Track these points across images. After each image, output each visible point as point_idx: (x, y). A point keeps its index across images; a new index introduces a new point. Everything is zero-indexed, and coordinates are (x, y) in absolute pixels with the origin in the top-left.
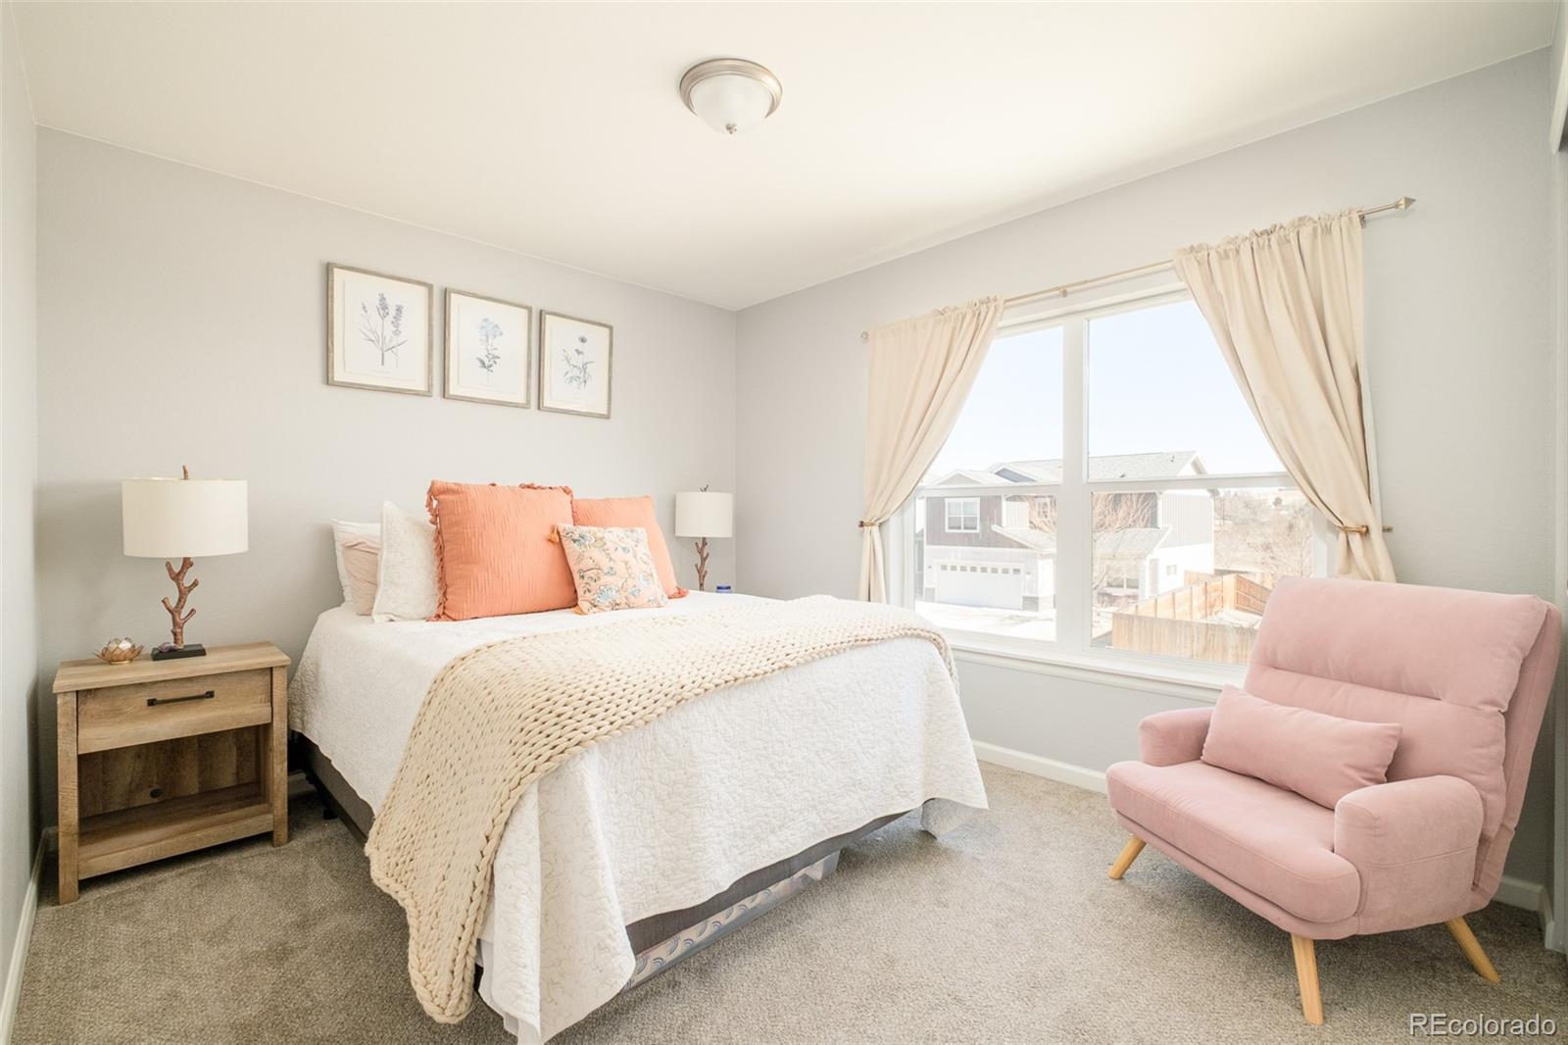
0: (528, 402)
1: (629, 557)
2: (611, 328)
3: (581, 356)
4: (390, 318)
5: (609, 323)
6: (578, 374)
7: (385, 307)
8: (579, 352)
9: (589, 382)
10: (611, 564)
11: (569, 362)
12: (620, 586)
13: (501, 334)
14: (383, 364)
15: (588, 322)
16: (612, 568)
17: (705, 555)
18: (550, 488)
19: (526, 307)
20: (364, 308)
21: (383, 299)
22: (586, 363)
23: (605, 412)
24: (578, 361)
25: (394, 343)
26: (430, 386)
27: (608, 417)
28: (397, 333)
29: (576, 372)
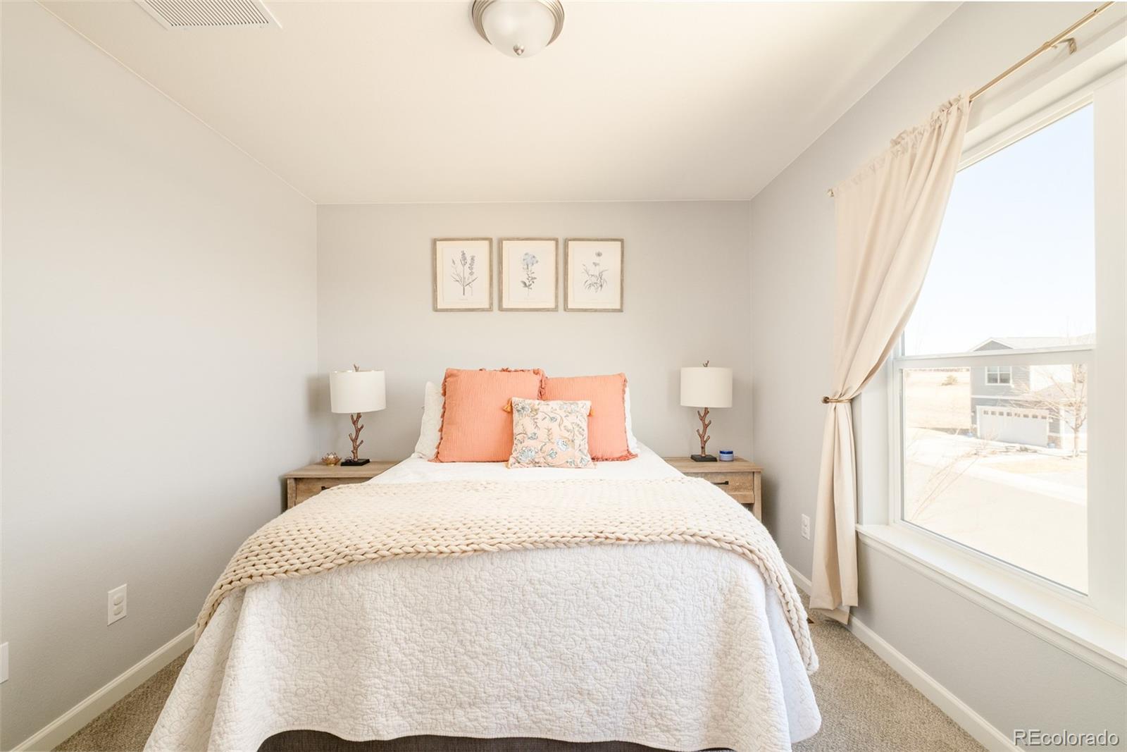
0: (557, 306)
1: (554, 426)
2: (622, 241)
3: (597, 267)
4: (468, 265)
5: (620, 238)
6: (596, 282)
7: (464, 259)
8: (595, 264)
9: (604, 285)
10: (536, 431)
11: (588, 273)
12: (539, 448)
13: (537, 262)
14: (464, 294)
15: (602, 240)
16: (535, 434)
17: (707, 423)
18: (523, 371)
19: (553, 239)
20: (453, 262)
21: (464, 254)
22: (602, 272)
23: (618, 307)
24: (596, 271)
25: (470, 280)
26: (491, 304)
27: (621, 310)
28: (471, 274)
29: (594, 280)
